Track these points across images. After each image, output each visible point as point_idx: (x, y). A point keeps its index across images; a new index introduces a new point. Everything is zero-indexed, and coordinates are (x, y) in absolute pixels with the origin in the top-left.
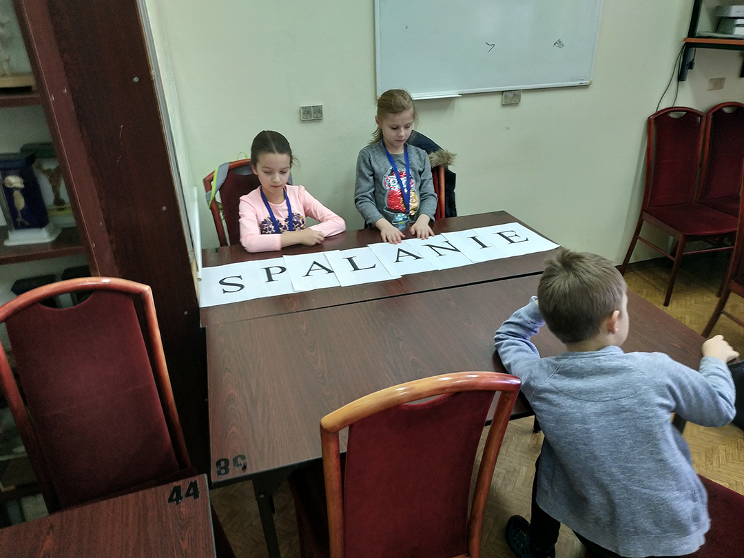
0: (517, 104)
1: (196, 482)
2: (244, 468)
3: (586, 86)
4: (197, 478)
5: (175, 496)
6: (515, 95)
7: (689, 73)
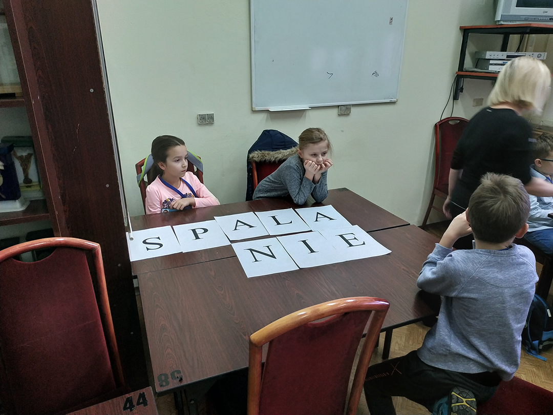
0: (348, 115)
1: (144, 393)
2: (181, 380)
3: (394, 103)
4: (144, 390)
5: (128, 405)
6: (347, 108)
7: (461, 95)
